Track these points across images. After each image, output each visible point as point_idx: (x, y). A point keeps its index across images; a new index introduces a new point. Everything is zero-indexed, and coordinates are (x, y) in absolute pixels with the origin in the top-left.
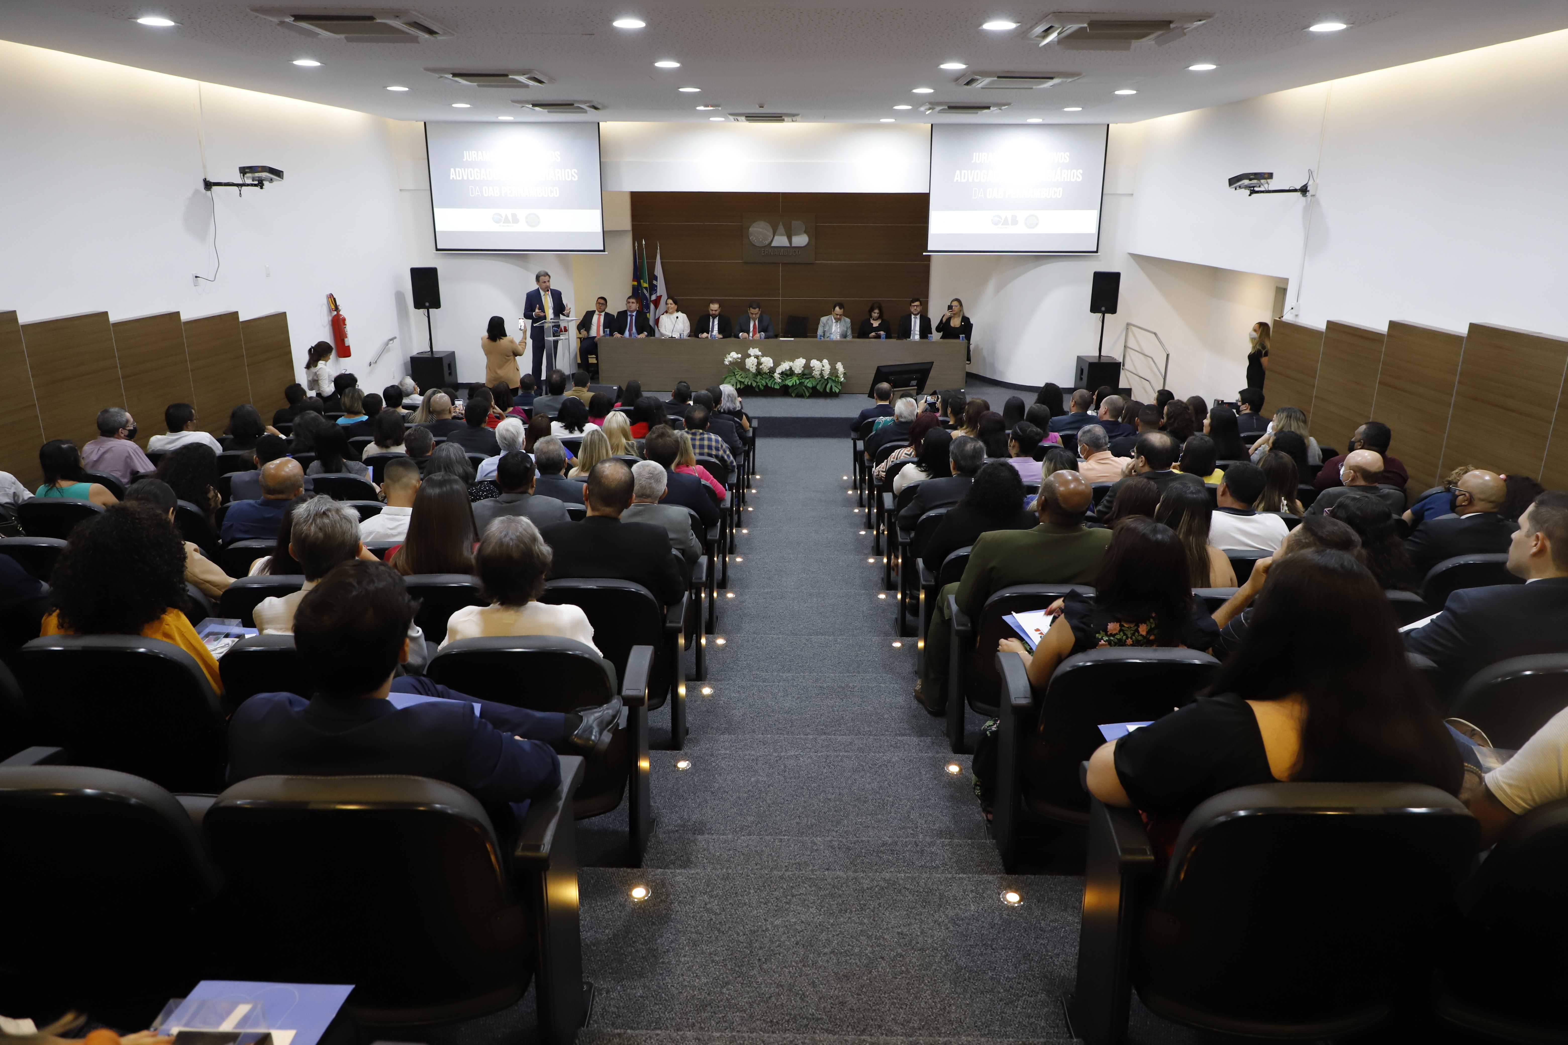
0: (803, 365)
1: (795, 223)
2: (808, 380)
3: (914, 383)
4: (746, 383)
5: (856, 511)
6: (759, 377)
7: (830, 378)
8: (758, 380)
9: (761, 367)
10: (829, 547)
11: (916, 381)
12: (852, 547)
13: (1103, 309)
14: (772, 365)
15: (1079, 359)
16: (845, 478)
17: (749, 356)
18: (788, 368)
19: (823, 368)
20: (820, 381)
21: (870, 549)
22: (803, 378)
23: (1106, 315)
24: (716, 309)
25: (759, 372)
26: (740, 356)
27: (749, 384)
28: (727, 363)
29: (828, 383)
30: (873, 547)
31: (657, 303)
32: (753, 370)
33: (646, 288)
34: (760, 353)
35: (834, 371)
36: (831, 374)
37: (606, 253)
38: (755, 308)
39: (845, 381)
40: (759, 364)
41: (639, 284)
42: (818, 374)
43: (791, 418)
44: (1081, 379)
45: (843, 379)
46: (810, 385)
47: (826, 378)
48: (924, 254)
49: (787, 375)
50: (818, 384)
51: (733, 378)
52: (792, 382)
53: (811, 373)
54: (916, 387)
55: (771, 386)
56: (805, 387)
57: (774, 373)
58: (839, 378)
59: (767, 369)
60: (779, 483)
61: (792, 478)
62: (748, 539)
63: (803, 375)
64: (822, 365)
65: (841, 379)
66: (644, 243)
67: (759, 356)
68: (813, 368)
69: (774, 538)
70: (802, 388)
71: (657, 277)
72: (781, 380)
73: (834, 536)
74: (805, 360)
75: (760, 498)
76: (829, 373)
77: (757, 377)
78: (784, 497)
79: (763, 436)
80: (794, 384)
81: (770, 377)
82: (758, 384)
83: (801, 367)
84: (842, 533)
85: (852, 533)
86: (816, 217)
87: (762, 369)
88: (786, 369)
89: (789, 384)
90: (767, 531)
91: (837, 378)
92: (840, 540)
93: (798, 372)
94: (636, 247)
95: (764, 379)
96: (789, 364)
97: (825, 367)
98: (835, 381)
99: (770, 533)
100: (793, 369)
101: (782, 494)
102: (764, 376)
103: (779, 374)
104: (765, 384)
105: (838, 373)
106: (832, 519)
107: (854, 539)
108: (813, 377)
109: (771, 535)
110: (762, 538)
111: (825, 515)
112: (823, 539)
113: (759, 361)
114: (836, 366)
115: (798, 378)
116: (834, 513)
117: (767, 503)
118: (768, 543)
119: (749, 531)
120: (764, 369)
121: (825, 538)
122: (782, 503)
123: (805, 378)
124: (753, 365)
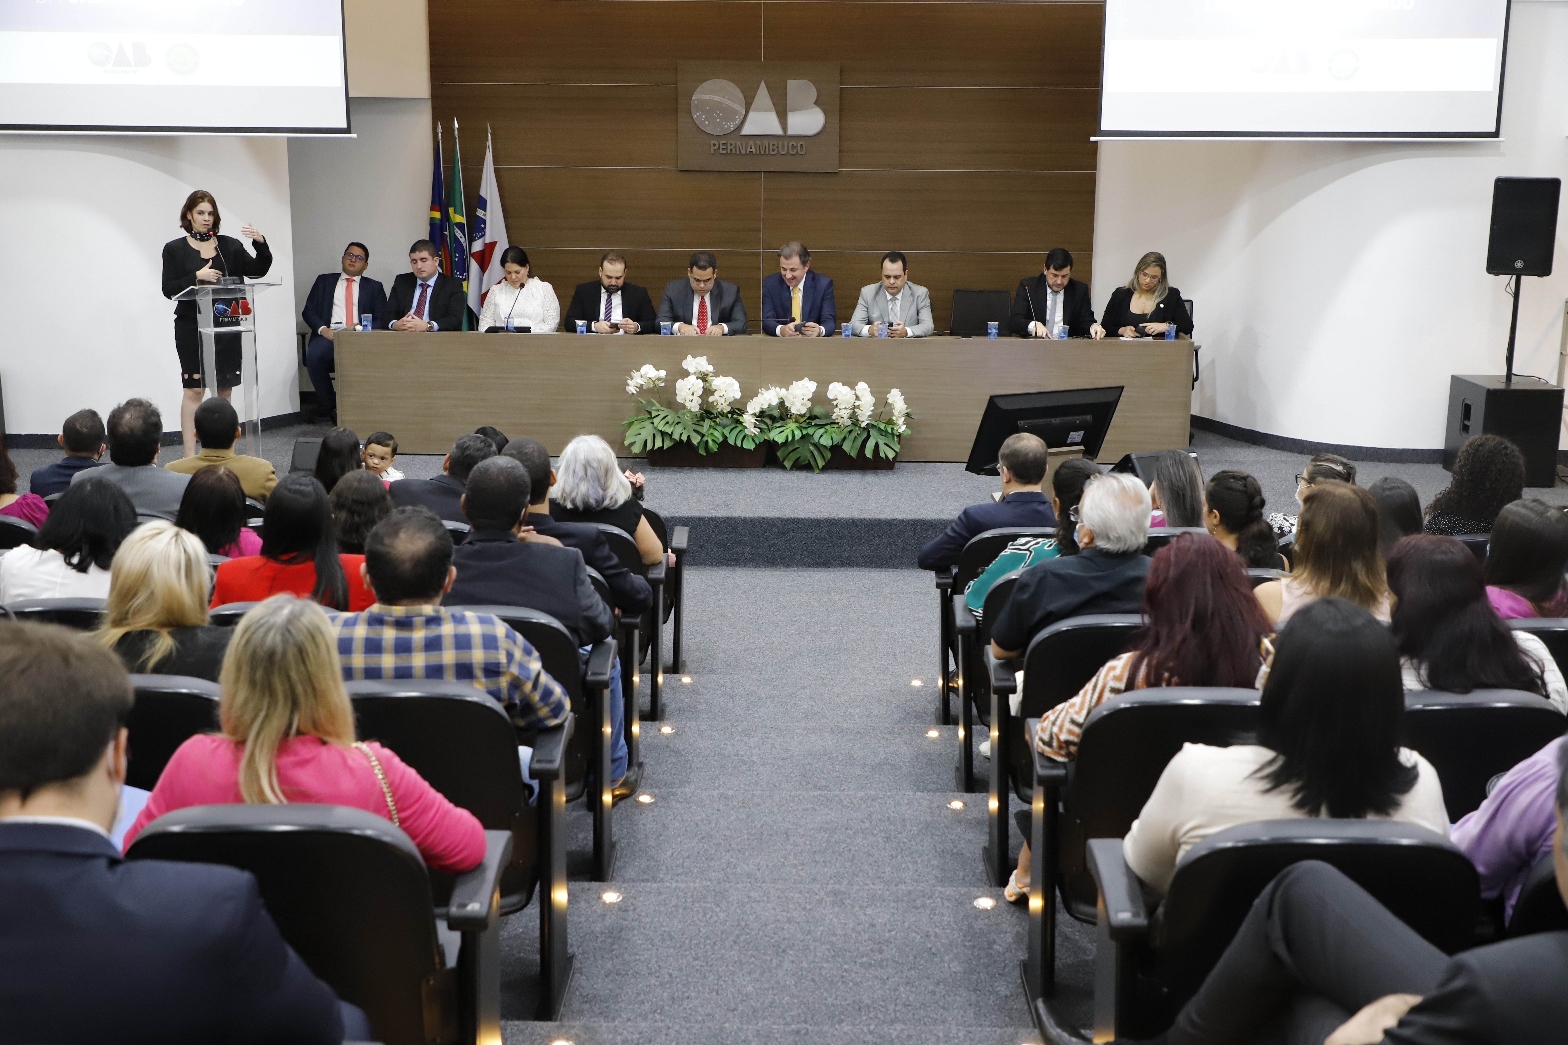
0: (810, 396)
2: (822, 430)
3: (1076, 436)
4: (676, 437)
5: (957, 805)
6: (707, 423)
7: (874, 426)
8: (704, 430)
9: (711, 399)
11: (1082, 433)
12: (956, 967)
13: (1519, 264)
14: (738, 395)
15: (1457, 383)
16: (916, 683)
17: (685, 374)
18: (775, 402)
19: (858, 403)
20: (850, 432)
21: (1016, 974)
22: (810, 425)
23: (1523, 278)
24: (619, 275)
25: (707, 413)
26: (663, 373)
27: (684, 438)
28: (631, 389)
29: (869, 436)
30: (1026, 967)
31: (484, 259)
32: (694, 406)
33: (460, 226)
34: (711, 368)
35: (882, 406)
36: (876, 415)
37: (354, 135)
38: (703, 268)
39: (909, 432)
40: (708, 392)
41: (446, 217)
42: (846, 416)
43: (781, 519)
44: (1466, 428)
45: (904, 428)
46: (826, 441)
47: (863, 425)
48: (1093, 139)
49: (773, 419)
50: (844, 439)
51: (647, 424)
52: (784, 435)
53: (828, 415)
54: (1082, 447)
55: (735, 443)
56: (815, 445)
57: (742, 412)
58: (895, 424)
59: (725, 404)
60: (740, 699)
61: (776, 683)
62: (612, 944)
63: (809, 418)
64: (855, 394)
65: (900, 428)
66: (456, 125)
67: (707, 375)
68: (835, 403)
69: (703, 924)
70: (809, 449)
71: (485, 201)
72: (759, 430)
73: (893, 914)
74: (816, 384)
75: (683, 753)
76: (871, 413)
77: (701, 423)
78: (751, 747)
79: (711, 565)
80: (790, 438)
81: (732, 422)
82: (705, 439)
83: (806, 399)
84: (924, 896)
85: (957, 900)
86: (841, 71)
87: (715, 404)
88: (770, 405)
89: (776, 439)
90: (681, 894)
91: (891, 426)
92: (915, 932)
93: (799, 410)
94: (440, 134)
95: (718, 428)
96: (777, 392)
97: (862, 399)
98: (886, 431)
99: (689, 905)
100: (787, 404)
101: (746, 739)
102: (718, 420)
103: (755, 414)
104: (721, 439)
105: (892, 414)
106: (887, 838)
107: (961, 930)
108: (834, 423)
109: (692, 910)
110: (664, 924)
111: (863, 822)
112: (860, 928)
113: (707, 385)
114: (888, 396)
115: (797, 425)
116: (892, 814)
117: (702, 774)
118: (681, 947)
119: (624, 898)
120: (720, 404)
121: (867, 925)
122: (744, 768)
123: (816, 425)
124: (693, 394)
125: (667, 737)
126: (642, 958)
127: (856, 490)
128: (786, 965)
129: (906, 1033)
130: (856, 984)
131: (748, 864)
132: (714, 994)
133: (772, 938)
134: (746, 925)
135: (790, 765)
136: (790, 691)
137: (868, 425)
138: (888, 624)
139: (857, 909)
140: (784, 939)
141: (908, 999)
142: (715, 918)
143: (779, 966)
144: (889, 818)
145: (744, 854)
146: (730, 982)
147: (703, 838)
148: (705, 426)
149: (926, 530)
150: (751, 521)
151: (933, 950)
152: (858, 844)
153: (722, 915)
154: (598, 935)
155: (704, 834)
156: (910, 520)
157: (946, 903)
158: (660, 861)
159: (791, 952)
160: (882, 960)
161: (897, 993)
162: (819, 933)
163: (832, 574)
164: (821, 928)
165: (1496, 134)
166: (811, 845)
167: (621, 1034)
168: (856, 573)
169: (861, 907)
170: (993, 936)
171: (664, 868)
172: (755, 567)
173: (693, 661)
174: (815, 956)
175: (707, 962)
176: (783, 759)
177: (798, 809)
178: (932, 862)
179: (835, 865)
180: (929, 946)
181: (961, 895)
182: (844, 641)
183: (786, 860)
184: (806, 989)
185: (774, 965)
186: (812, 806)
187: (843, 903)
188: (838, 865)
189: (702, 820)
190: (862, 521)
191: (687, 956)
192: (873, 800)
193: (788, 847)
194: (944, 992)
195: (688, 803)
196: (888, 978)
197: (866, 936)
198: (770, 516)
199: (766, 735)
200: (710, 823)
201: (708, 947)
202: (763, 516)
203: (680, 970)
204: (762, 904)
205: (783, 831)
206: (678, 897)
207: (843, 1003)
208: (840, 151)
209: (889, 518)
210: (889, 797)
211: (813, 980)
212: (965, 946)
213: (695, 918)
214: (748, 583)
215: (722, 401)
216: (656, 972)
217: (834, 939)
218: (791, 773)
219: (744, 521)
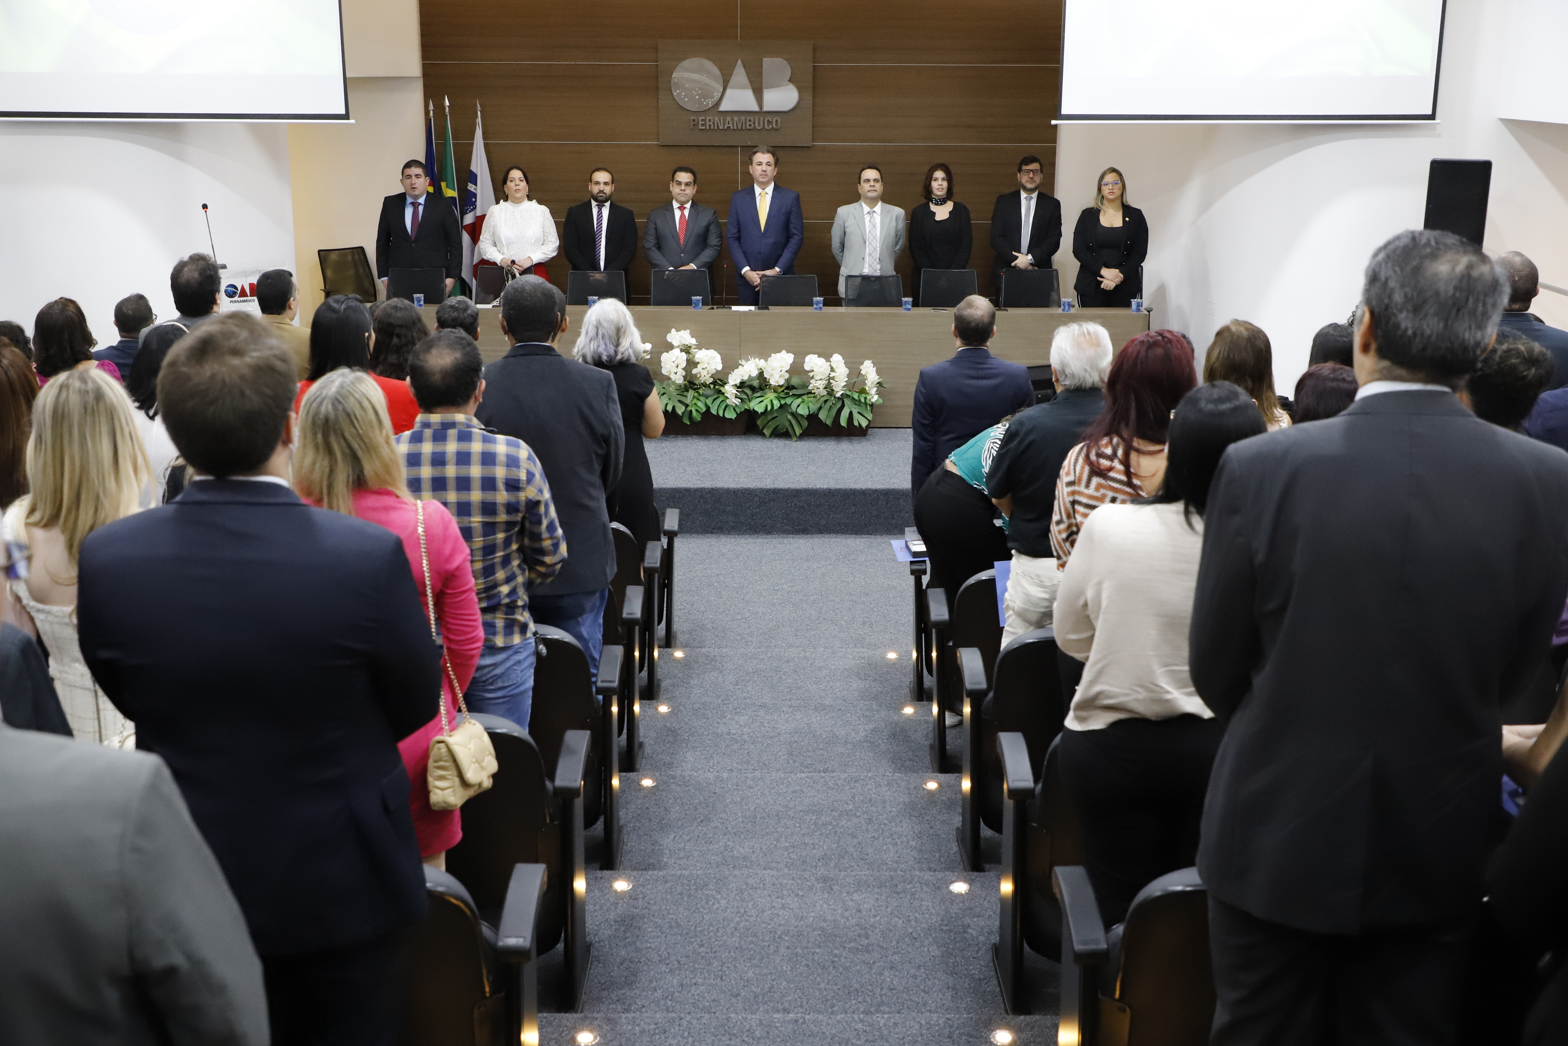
0: (788, 368)
1: (769, 63)
2: (799, 400)
6: (691, 394)
7: (848, 396)
8: (688, 401)
9: (694, 371)
10: (867, 949)
14: (720, 367)
16: (892, 656)
17: (670, 347)
18: (755, 373)
19: (832, 374)
20: (826, 401)
22: (787, 395)
25: (691, 384)
29: (843, 406)
32: (678, 378)
34: (693, 341)
35: (856, 381)
36: (850, 386)
37: (352, 121)
39: (881, 401)
40: (691, 364)
42: (822, 387)
43: (762, 490)
45: (876, 397)
46: (803, 411)
47: (838, 395)
48: (1053, 122)
49: (753, 389)
50: (820, 408)
52: (763, 405)
53: (805, 386)
55: (718, 413)
56: (793, 414)
57: (724, 383)
58: (868, 393)
59: (708, 376)
60: (729, 674)
61: (761, 657)
62: (625, 932)
63: (787, 388)
64: (830, 365)
65: (873, 397)
66: (447, 103)
67: (690, 347)
68: (811, 374)
69: (706, 911)
70: (787, 417)
71: (476, 176)
72: (740, 401)
73: (877, 899)
74: (793, 356)
75: (679, 732)
76: (845, 383)
77: (686, 393)
78: (741, 726)
79: (697, 533)
80: (769, 408)
81: (714, 393)
82: (689, 408)
83: (784, 371)
84: (905, 882)
85: (934, 885)
86: (814, 50)
87: (698, 376)
88: (750, 376)
89: (756, 409)
90: (685, 881)
91: (864, 395)
92: (897, 916)
93: (777, 382)
94: (431, 113)
95: (702, 398)
96: (756, 363)
97: (836, 370)
98: (860, 401)
99: (693, 892)
100: (766, 375)
101: (736, 718)
102: (701, 391)
103: (736, 385)
104: (704, 409)
105: (865, 384)
106: (869, 819)
107: (938, 914)
108: (811, 393)
109: (696, 897)
110: (671, 911)
111: (847, 804)
112: (847, 914)
113: (691, 356)
114: (861, 367)
115: (776, 395)
116: (873, 796)
117: (697, 753)
118: (687, 934)
119: (633, 886)
120: (703, 376)
121: (854, 911)
122: (735, 746)
123: (793, 395)
124: (677, 366)
125: (664, 716)
126: (653, 946)
127: (832, 458)
128: (782, 950)
129: (892, 1020)
130: (845, 968)
131: (743, 847)
132: (719, 980)
133: (769, 924)
134: (745, 912)
135: (778, 743)
136: (775, 665)
137: (842, 395)
138: (864, 592)
139: (844, 894)
140: (780, 925)
141: (893, 983)
142: (717, 906)
143: (776, 951)
144: (870, 799)
145: (739, 837)
146: (732, 968)
147: (702, 822)
148: (689, 397)
149: (898, 499)
150: (734, 492)
151: (914, 935)
152: (843, 826)
153: (723, 902)
154: (612, 923)
155: (702, 817)
156: (883, 490)
157: (925, 888)
158: (663, 845)
159: (786, 938)
160: (868, 945)
161: (882, 978)
162: (811, 919)
163: (811, 541)
164: (813, 914)
165: (1432, 117)
166: (800, 827)
167: (639, 1025)
168: (833, 540)
169: (848, 893)
170: (967, 920)
171: (668, 852)
172: (738, 534)
173: (683, 632)
174: (808, 942)
175: (711, 948)
176: (771, 737)
177: (787, 791)
178: (911, 843)
179: (823, 848)
180: (910, 930)
181: (938, 880)
182: (823, 611)
183: (777, 843)
184: (801, 973)
185: (772, 951)
186: (800, 788)
187: (832, 889)
188: (825, 847)
189: (700, 804)
190: (838, 491)
191: (692, 943)
192: (856, 781)
193: (780, 829)
194: (924, 976)
195: (686, 786)
196: (874, 963)
197: (854, 922)
198: (752, 487)
199: (756, 713)
200: (707, 806)
201: (711, 934)
202: (745, 487)
203: (688, 956)
204: (759, 891)
205: (774, 814)
206: (683, 884)
207: (835, 988)
208: (813, 127)
209: (864, 488)
210: (870, 778)
211: (807, 966)
212: (942, 930)
213: (699, 906)
214: (732, 551)
215: (704, 373)
216: (665, 959)
217: (825, 924)
218: (779, 751)
219: (728, 491)
